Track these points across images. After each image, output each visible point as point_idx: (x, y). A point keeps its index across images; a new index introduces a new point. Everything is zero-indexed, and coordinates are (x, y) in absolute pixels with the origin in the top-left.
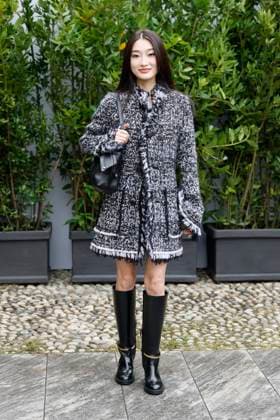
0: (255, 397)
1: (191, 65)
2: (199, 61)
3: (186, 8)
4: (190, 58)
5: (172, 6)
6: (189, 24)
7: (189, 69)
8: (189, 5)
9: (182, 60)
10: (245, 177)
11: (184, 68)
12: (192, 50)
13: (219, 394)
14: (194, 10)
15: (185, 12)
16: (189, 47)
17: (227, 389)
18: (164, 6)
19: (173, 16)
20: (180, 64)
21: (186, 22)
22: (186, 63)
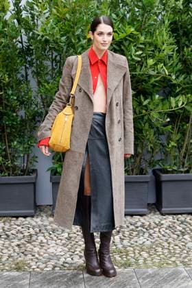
1: (141, 49)
2: (148, 46)
3: (137, 6)
4: (141, 44)
5: (127, 4)
6: (140, 18)
7: (140, 52)
8: (140, 4)
9: (135, 46)
10: (184, 134)
11: (136, 51)
12: (142, 39)
14: (143, 8)
15: (137, 10)
16: (140, 36)
18: (121, 5)
19: (128, 13)
20: (133, 49)
21: (138, 16)
22: (138, 48)
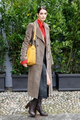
1: (50, 21)
2: (53, 19)
3: (49, 2)
4: (50, 19)
5: (45, 2)
6: (50, 8)
7: (50, 22)
8: (50, 1)
9: (48, 19)
11: (48, 22)
12: (51, 16)
14: (51, 3)
15: (48, 4)
16: (50, 15)
18: (42, 2)
19: (45, 5)
21: (49, 7)
22: (49, 20)
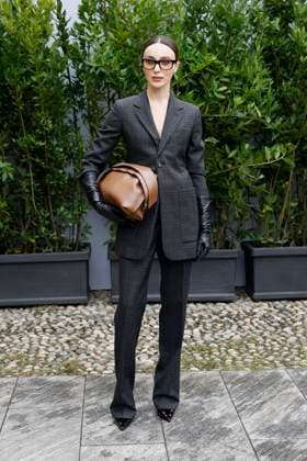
0: (294, 417)
1: (226, 84)
2: (234, 80)
3: (221, 28)
4: (226, 77)
5: (207, 25)
6: (223, 43)
7: (225, 88)
8: (223, 24)
9: (217, 79)
10: (282, 195)
11: (219, 87)
12: (227, 70)
13: (257, 415)
14: (228, 29)
15: (219, 32)
16: (223, 66)
17: (265, 409)
18: (198, 26)
19: (208, 36)
20: (215, 83)
21: (221, 41)
22: (221, 82)
